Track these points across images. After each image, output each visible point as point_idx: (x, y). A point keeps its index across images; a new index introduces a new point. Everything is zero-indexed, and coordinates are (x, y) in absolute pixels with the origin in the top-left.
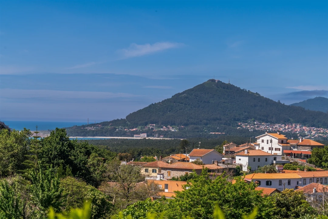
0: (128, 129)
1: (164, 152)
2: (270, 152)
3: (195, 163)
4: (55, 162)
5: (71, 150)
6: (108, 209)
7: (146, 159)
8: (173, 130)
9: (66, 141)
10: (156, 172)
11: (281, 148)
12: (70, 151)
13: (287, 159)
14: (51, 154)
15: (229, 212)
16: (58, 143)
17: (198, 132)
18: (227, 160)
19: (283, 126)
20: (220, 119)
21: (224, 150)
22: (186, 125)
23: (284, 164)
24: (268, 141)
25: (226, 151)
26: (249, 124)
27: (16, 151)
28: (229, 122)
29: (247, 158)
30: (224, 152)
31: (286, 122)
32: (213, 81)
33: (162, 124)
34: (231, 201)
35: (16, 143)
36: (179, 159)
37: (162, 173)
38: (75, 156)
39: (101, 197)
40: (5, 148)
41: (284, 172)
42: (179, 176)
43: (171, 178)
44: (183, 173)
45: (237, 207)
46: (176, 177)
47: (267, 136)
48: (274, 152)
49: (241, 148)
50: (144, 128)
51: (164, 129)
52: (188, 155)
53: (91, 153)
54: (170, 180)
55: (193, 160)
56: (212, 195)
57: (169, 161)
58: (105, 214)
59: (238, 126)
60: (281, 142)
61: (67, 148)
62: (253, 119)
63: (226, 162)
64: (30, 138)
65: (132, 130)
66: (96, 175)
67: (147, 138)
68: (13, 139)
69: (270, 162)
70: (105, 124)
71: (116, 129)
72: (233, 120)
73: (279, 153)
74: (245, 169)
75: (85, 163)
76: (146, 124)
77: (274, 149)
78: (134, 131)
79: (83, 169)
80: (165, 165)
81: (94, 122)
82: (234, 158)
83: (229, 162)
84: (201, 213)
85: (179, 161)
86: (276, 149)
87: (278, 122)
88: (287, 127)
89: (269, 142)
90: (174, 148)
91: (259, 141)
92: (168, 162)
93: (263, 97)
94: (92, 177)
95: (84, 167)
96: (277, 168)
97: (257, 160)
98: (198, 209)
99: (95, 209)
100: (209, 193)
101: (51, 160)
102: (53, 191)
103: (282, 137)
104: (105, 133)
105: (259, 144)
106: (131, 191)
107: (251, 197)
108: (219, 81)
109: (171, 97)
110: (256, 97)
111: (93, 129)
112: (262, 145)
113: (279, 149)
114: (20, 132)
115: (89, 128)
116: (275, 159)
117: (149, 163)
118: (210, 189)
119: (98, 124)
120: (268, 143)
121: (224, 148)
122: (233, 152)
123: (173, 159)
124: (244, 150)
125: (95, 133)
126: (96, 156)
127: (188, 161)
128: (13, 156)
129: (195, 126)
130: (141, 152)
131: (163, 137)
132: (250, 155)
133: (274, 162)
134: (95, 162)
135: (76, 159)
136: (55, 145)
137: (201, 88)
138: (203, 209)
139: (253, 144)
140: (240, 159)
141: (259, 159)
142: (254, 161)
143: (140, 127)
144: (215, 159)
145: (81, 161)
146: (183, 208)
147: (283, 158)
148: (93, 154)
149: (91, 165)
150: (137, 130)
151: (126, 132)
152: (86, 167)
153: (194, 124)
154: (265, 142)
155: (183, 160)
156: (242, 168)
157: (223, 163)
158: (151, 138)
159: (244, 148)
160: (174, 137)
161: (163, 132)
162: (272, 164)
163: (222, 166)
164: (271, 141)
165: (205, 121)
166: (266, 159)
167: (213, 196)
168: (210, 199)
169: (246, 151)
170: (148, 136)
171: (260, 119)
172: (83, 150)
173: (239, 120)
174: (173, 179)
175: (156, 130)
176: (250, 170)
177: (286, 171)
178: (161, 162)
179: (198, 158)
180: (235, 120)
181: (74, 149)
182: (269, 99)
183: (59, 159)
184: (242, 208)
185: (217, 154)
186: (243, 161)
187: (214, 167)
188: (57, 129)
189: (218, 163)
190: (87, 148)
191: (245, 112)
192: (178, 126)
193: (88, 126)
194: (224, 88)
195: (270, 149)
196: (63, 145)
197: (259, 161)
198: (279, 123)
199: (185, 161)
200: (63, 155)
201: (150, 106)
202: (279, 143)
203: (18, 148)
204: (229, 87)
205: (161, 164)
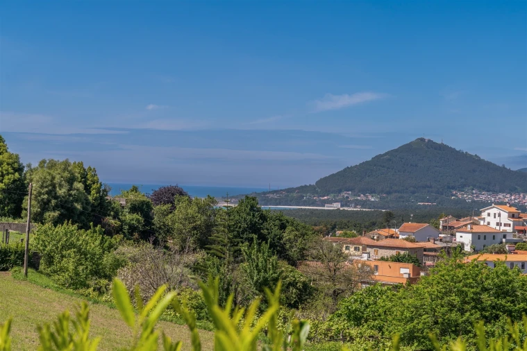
0: (318, 197)
1: (363, 226)
2: (498, 228)
3: (407, 239)
4: (245, 236)
5: (263, 222)
6: (310, 294)
7: (346, 234)
8: (373, 200)
9: (258, 211)
10: (359, 250)
11: (511, 223)
12: (262, 224)
13: (519, 237)
14: (240, 227)
15: (489, 302)
16: (248, 214)
17: (403, 202)
18: (445, 237)
19: (508, 196)
20: (431, 187)
21: (441, 224)
22: (389, 193)
23: (515, 243)
24: (495, 214)
25: (443, 226)
26: (466, 193)
27: (199, 223)
28: (441, 190)
29: (471, 235)
30: (441, 227)
31: (512, 191)
32: (422, 140)
33: (359, 191)
34: (492, 289)
35: (199, 213)
36: (387, 234)
37: (367, 251)
38: (268, 229)
39: (303, 279)
40: (186, 219)
41: (517, 253)
42: (389, 256)
43: (379, 258)
44: (394, 253)
45: (498, 296)
46: (386, 257)
47: (495, 209)
48: (503, 228)
49: (462, 223)
50: (338, 196)
51: (362, 197)
52: (397, 230)
53: (286, 226)
54: (378, 260)
55: (404, 237)
56: (468, 281)
57: (375, 238)
58: (306, 299)
59: (453, 195)
60: (512, 216)
61: (259, 220)
62: (471, 187)
63: (444, 240)
64: (214, 207)
65: (323, 198)
66: (293, 252)
67: (341, 209)
68: (195, 208)
69: (499, 241)
70: (290, 190)
71: (304, 197)
72: (446, 187)
73: (510, 229)
74: (467, 249)
75: (280, 239)
76: (340, 191)
77: (503, 225)
78: (325, 200)
79: (277, 246)
80: (370, 242)
81: (276, 188)
82: (453, 235)
83: (448, 240)
84: (455, 303)
85: (386, 237)
86: (505, 225)
87: (502, 191)
88: (513, 198)
89: (497, 216)
90: (374, 220)
91: (484, 215)
92: (373, 239)
93: (483, 160)
94: (287, 255)
95: (278, 242)
96: (507, 248)
97: (482, 237)
98: (452, 298)
99: (295, 293)
100: (464, 279)
101: (239, 234)
102: (271, 272)
103: (513, 210)
104: (291, 201)
105: (484, 218)
106: (337, 273)
107: (516, 285)
108: (429, 141)
109: (370, 159)
110: (476, 160)
111: (275, 196)
112: (488, 219)
113: (510, 225)
114: (203, 199)
115: (271, 196)
116: (505, 237)
117: (349, 239)
118: (466, 275)
119: (281, 190)
120: (495, 217)
121: (441, 222)
122: (451, 228)
123: (379, 234)
124: (466, 225)
125: (278, 201)
126: (293, 231)
127: (398, 238)
128: (195, 228)
129: (399, 195)
130: (335, 225)
131: (361, 208)
132: (473, 231)
133: (504, 240)
134: (292, 237)
135: (269, 233)
136: (245, 215)
137: (408, 148)
138: (458, 299)
139: (476, 218)
140: (461, 237)
141: (485, 237)
142: (479, 239)
143: (332, 195)
144: (430, 236)
145: (276, 235)
146: (433, 296)
147: (515, 236)
148: (289, 228)
149: (287, 241)
150: (328, 199)
151: (315, 200)
152: (281, 244)
153: (399, 192)
154: (492, 215)
155: (392, 237)
156: (464, 247)
157: (441, 240)
158: (346, 209)
159: (465, 223)
160: (374, 207)
161: (360, 201)
162: (501, 242)
163: (439, 245)
164: (499, 215)
165: (412, 189)
166: (494, 237)
167: (470, 283)
168: (466, 286)
169: (469, 226)
170: (342, 206)
171: (480, 187)
172: (277, 222)
173: (453, 188)
174: (382, 259)
175: (351, 198)
176: (474, 249)
177: (519, 251)
178: (365, 238)
179: (409, 234)
180: (449, 187)
181: (267, 221)
182: (490, 163)
183: (250, 233)
184: (505, 297)
185: (433, 229)
186: (465, 239)
187: (430, 245)
188: (247, 198)
189: (435, 240)
190: (281, 220)
191: (462, 178)
192: (379, 194)
193: (270, 192)
194: (435, 149)
195: (498, 224)
196: (253, 216)
197: (485, 238)
198: (503, 193)
199: (394, 238)
200: (254, 228)
201: (345, 170)
202: (509, 217)
203: (201, 220)
204: (442, 148)
205: (365, 240)
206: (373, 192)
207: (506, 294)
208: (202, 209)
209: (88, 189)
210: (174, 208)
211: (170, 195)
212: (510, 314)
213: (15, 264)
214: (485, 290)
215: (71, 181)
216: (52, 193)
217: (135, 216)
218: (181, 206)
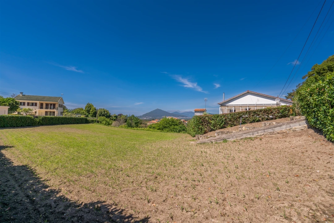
0: (143, 117)
204: (161, 110)
205: (150, 122)
206: (151, 116)
207: (173, 122)
208: (125, 117)
209: (107, 113)
210: (121, 117)
211: (120, 115)
212: (174, 125)
213: (95, 122)
214: (170, 122)
215: (104, 112)
216: (101, 113)
217: (115, 118)
218: (122, 116)
